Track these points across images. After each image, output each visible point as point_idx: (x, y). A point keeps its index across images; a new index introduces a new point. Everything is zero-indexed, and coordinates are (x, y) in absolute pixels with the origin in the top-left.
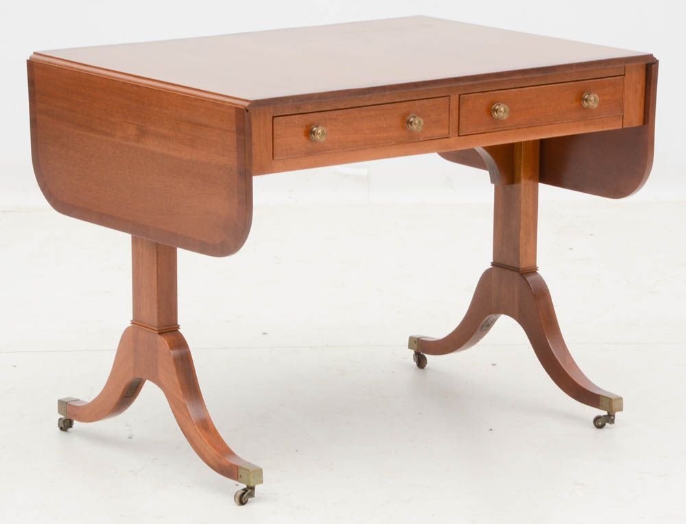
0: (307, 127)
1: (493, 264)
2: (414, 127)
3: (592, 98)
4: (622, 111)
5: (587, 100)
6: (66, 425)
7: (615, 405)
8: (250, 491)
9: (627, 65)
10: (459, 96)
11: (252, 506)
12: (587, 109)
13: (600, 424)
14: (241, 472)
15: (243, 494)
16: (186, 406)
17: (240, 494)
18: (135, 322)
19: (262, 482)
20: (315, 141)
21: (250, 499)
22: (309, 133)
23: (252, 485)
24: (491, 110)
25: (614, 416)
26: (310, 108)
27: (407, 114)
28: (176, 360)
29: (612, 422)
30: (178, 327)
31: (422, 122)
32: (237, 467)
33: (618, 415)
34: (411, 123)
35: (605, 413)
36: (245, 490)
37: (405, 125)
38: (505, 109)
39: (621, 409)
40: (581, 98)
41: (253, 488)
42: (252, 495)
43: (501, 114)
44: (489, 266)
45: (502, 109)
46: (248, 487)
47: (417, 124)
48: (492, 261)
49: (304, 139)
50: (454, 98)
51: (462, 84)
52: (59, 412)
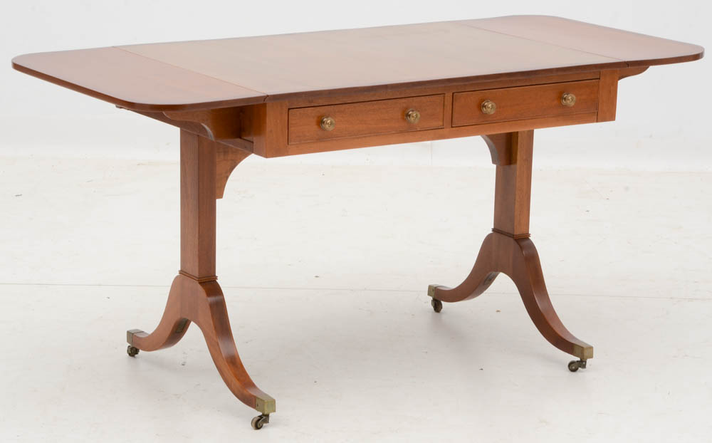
0: (318, 117)
1: (494, 230)
2: (412, 119)
3: (570, 98)
4: (597, 109)
5: (565, 99)
6: (133, 352)
7: (586, 353)
8: (264, 418)
9: (601, 70)
10: (453, 94)
11: (267, 430)
12: (565, 106)
13: (573, 368)
14: (258, 401)
15: (259, 420)
16: (218, 344)
17: (256, 420)
18: (182, 272)
19: (275, 411)
20: (324, 130)
21: (264, 425)
22: (320, 122)
23: (266, 413)
24: (481, 106)
25: (586, 362)
26: (321, 102)
27: (407, 108)
28: (212, 306)
29: (584, 366)
30: (216, 278)
31: (419, 116)
32: (255, 397)
33: (589, 361)
34: (409, 116)
35: (578, 359)
36: (261, 417)
37: (405, 117)
38: (492, 106)
39: (591, 357)
40: (561, 97)
41: (267, 416)
42: (266, 421)
43: (489, 110)
44: (491, 232)
45: (490, 105)
46: (263, 415)
47: (415, 116)
48: (493, 227)
49: (315, 127)
50: (449, 96)
51: (455, 84)
52: (128, 341)
